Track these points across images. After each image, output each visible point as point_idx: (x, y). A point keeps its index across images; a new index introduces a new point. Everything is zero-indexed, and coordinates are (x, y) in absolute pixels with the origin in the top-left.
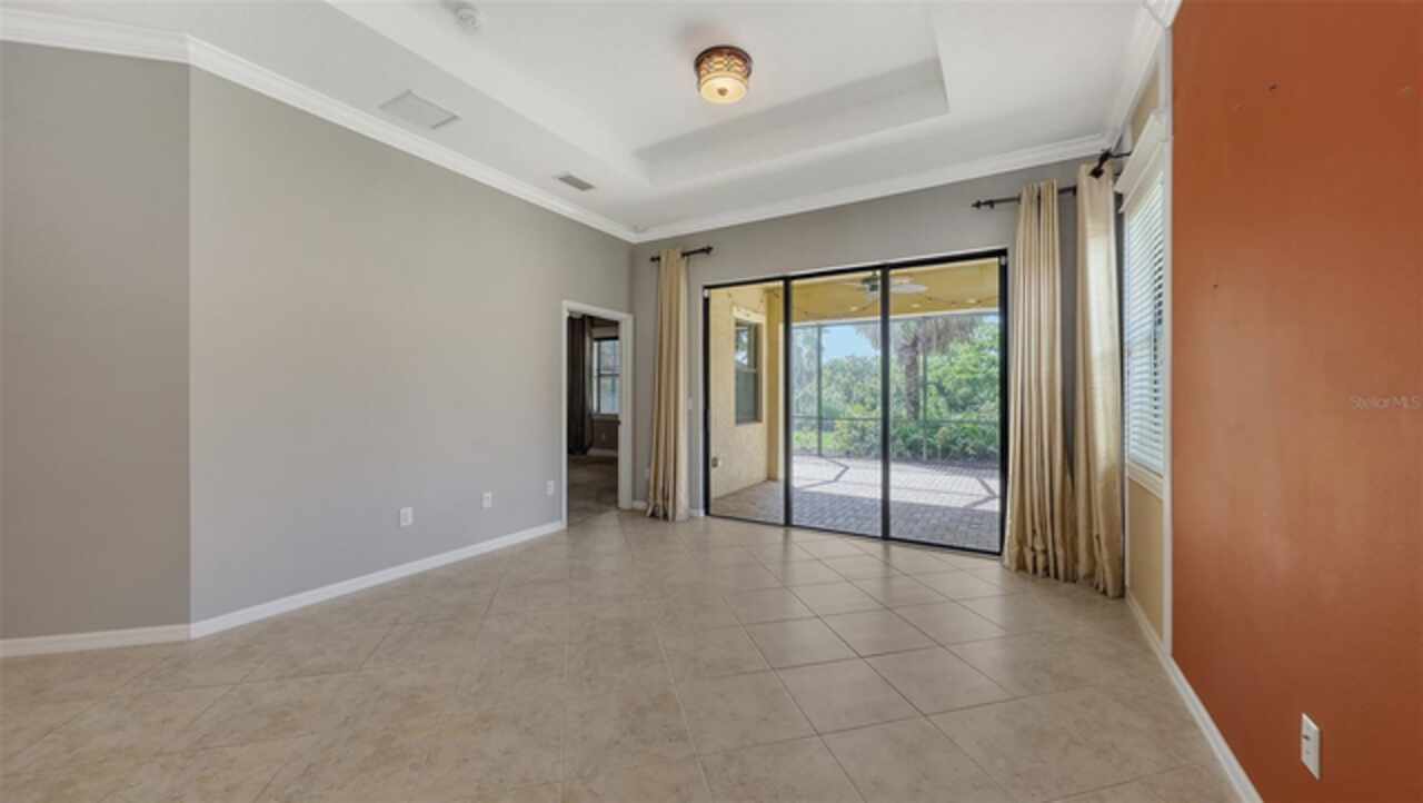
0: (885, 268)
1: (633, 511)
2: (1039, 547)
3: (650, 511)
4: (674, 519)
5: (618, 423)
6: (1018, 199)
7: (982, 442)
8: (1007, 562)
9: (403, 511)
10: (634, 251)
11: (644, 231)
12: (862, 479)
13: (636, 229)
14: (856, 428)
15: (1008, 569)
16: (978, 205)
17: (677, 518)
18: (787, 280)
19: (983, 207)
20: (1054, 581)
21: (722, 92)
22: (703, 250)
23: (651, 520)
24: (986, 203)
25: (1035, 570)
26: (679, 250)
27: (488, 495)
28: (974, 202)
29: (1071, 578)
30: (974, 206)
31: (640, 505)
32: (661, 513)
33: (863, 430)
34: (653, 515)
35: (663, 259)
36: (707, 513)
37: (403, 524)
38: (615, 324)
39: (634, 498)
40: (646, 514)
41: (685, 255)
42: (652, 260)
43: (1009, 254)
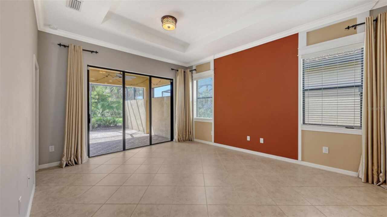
20: (184, 142)
21: (169, 27)
23: (68, 168)
25: (181, 141)
29: (186, 141)
36: (89, 157)
40: (60, 166)
41: (83, 50)
42: (60, 45)
43: (174, 80)
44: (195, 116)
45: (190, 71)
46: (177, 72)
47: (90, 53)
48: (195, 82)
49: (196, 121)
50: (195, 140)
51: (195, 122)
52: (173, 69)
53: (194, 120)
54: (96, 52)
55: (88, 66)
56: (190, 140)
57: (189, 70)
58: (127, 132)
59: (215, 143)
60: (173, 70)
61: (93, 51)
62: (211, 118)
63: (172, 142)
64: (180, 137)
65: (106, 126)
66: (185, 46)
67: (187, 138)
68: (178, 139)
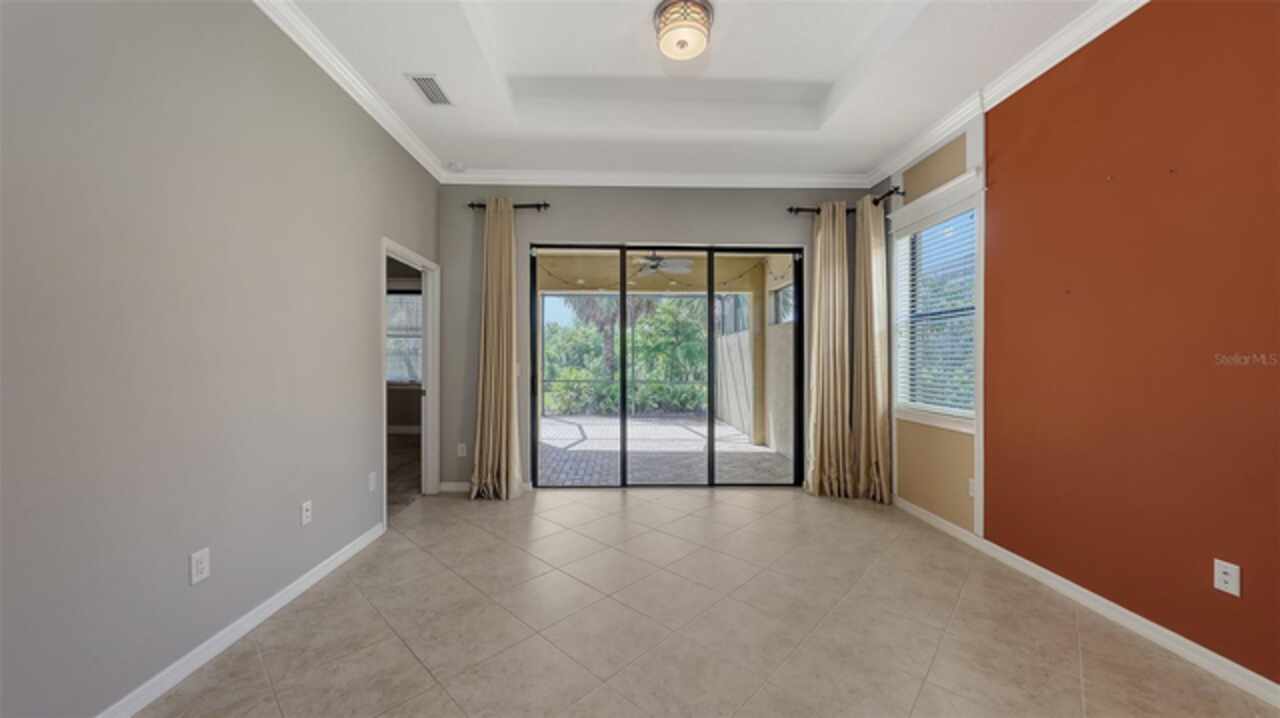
0: (711, 250)
1: (440, 494)
2: (833, 476)
3: (474, 492)
4: (507, 497)
5: (423, 393)
6: (818, 211)
7: (668, 397)
9: (196, 556)
10: (442, 194)
11: (458, 171)
12: (602, 434)
14: (572, 389)
16: (791, 210)
17: (511, 496)
18: (623, 249)
19: (793, 213)
20: (846, 500)
21: (683, 44)
22: (538, 207)
23: (477, 502)
25: (832, 492)
27: (307, 505)
28: (789, 207)
29: (856, 495)
30: (787, 210)
31: (450, 487)
32: (490, 492)
33: (579, 391)
34: (479, 496)
35: (490, 208)
36: (535, 485)
37: (195, 579)
38: (416, 275)
39: (442, 479)
40: (467, 495)
41: (516, 207)
42: (472, 206)
43: (805, 252)
44: (901, 396)
45: (876, 202)
46: (816, 216)
47: (535, 210)
48: (902, 247)
49: (902, 417)
50: (901, 503)
51: (898, 420)
52: (798, 210)
53: (895, 416)
54: (546, 206)
55: (533, 246)
56: (874, 498)
57: (868, 199)
58: (719, 431)
59: (986, 541)
60: (800, 213)
61: (537, 205)
62: (970, 413)
63: (798, 489)
64: (825, 478)
65: (672, 408)
66: (815, 97)
67: (862, 488)
68: (817, 481)
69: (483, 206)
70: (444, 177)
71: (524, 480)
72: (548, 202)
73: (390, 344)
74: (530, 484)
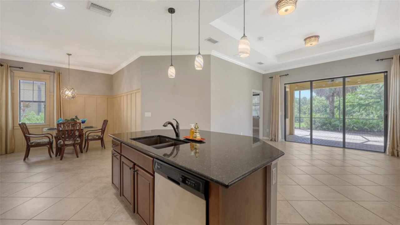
0: (344, 77)
3: (270, 139)
4: (278, 141)
5: (259, 118)
6: (392, 58)
8: (388, 153)
10: (264, 76)
13: (265, 71)
15: (388, 155)
16: (378, 60)
18: (311, 81)
19: (379, 61)
22: (286, 75)
24: (381, 60)
26: (279, 75)
28: (377, 59)
30: (376, 60)
32: (274, 139)
34: (271, 140)
35: (274, 77)
36: (285, 140)
39: (264, 136)
41: (280, 76)
42: (270, 78)
43: (388, 72)
54: (288, 75)
55: (285, 84)
60: (383, 60)
69: (272, 77)
70: (264, 73)
71: (282, 139)
72: (288, 73)
73: (254, 107)
74: (284, 140)
